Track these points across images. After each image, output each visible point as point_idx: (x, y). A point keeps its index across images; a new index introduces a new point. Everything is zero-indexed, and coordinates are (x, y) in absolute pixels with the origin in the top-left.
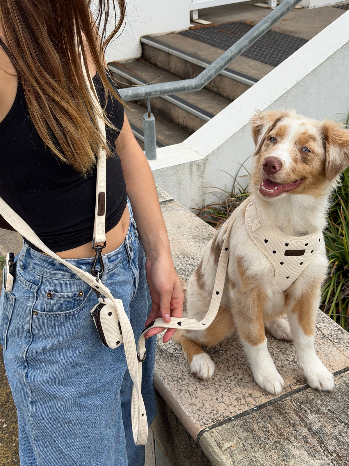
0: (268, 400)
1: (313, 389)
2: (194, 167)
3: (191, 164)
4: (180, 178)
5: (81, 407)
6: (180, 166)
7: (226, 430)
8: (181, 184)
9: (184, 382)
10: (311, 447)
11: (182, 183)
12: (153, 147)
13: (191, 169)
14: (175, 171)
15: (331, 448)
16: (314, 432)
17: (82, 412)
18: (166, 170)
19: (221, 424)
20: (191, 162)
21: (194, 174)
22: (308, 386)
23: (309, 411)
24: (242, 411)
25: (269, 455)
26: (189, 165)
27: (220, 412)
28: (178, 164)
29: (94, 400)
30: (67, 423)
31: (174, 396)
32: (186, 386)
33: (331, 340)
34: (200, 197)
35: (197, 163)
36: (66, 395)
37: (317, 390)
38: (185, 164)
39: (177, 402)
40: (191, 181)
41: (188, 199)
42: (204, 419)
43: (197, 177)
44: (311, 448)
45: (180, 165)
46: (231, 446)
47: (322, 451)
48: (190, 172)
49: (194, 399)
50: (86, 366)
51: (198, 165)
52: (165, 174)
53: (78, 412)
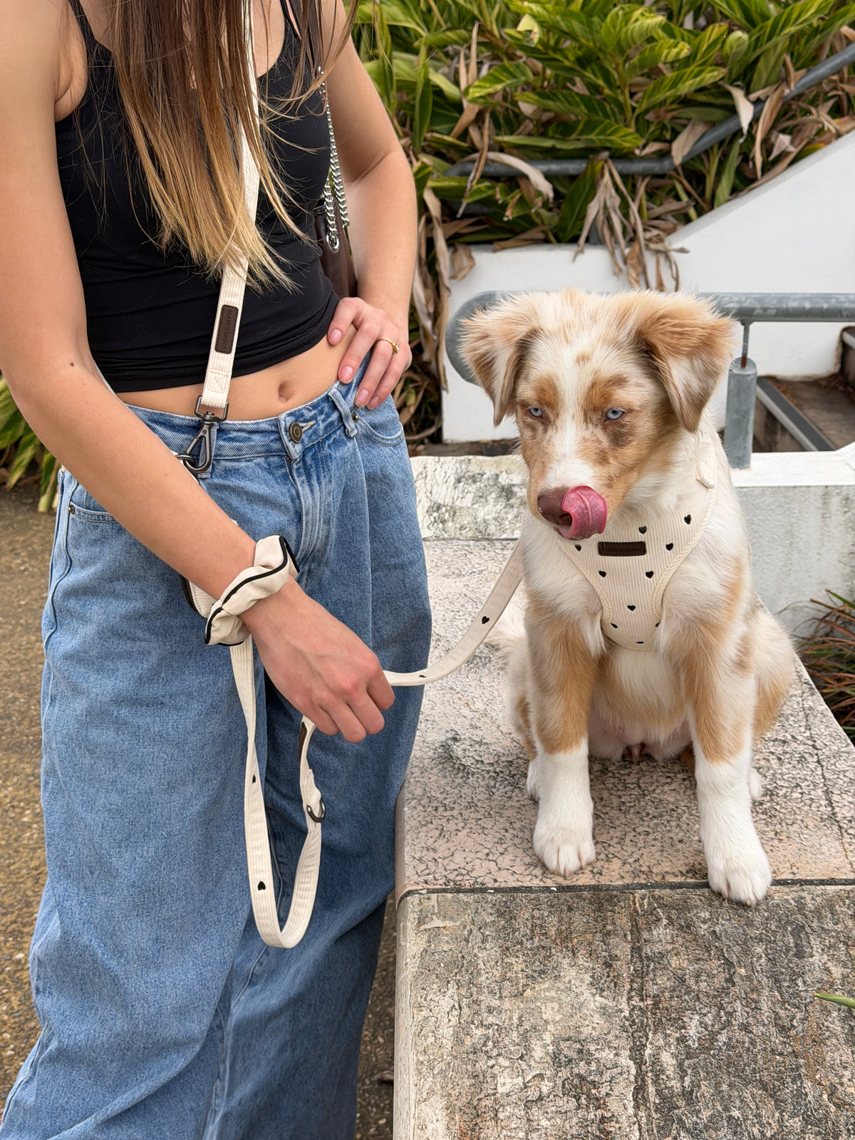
0: (593, 882)
1: (713, 892)
2: (835, 502)
3: (827, 492)
4: (794, 520)
5: (119, 724)
6: (796, 490)
7: (459, 902)
8: (793, 535)
9: (448, 813)
10: (611, 974)
11: (796, 533)
12: (741, 437)
13: (824, 503)
14: (783, 499)
15: (652, 989)
16: (640, 955)
17: (121, 737)
18: (757, 492)
19: (458, 890)
20: (827, 487)
21: (834, 518)
22: (707, 885)
23: (665, 922)
24: (520, 884)
25: (507, 960)
26: (820, 492)
27: (474, 874)
28: (793, 484)
29: (148, 720)
30: (88, 750)
31: (407, 828)
32: (445, 820)
33: (840, 828)
34: (845, 581)
35: (844, 494)
36: (94, 690)
37: (719, 895)
38: (812, 489)
39: (404, 838)
40: (822, 535)
41: (810, 577)
42: (431, 876)
43: (842, 528)
44: (608, 976)
45: (795, 487)
46: (444, 927)
47: (627, 987)
48: (821, 511)
49: (441, 841)
50: (144, 644)
51: (847, 499)
52: (755, 502)
53: (112, 733)
